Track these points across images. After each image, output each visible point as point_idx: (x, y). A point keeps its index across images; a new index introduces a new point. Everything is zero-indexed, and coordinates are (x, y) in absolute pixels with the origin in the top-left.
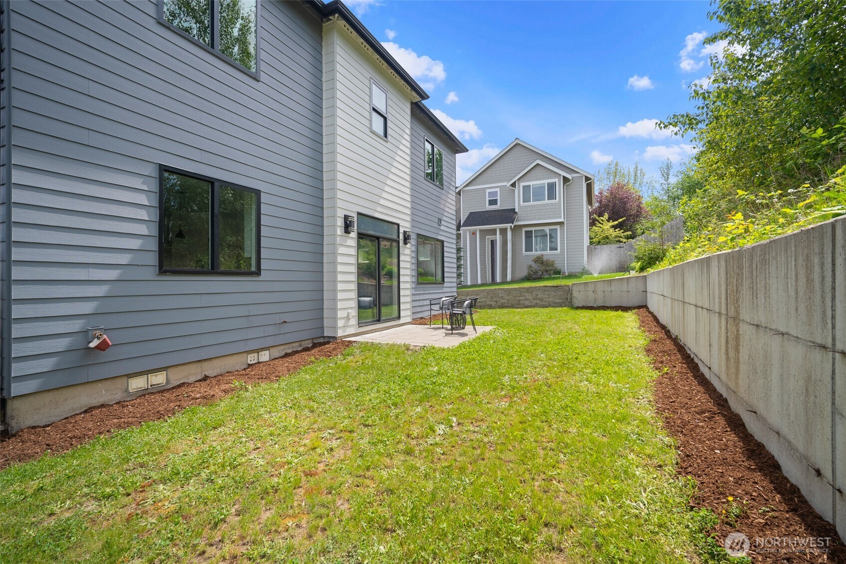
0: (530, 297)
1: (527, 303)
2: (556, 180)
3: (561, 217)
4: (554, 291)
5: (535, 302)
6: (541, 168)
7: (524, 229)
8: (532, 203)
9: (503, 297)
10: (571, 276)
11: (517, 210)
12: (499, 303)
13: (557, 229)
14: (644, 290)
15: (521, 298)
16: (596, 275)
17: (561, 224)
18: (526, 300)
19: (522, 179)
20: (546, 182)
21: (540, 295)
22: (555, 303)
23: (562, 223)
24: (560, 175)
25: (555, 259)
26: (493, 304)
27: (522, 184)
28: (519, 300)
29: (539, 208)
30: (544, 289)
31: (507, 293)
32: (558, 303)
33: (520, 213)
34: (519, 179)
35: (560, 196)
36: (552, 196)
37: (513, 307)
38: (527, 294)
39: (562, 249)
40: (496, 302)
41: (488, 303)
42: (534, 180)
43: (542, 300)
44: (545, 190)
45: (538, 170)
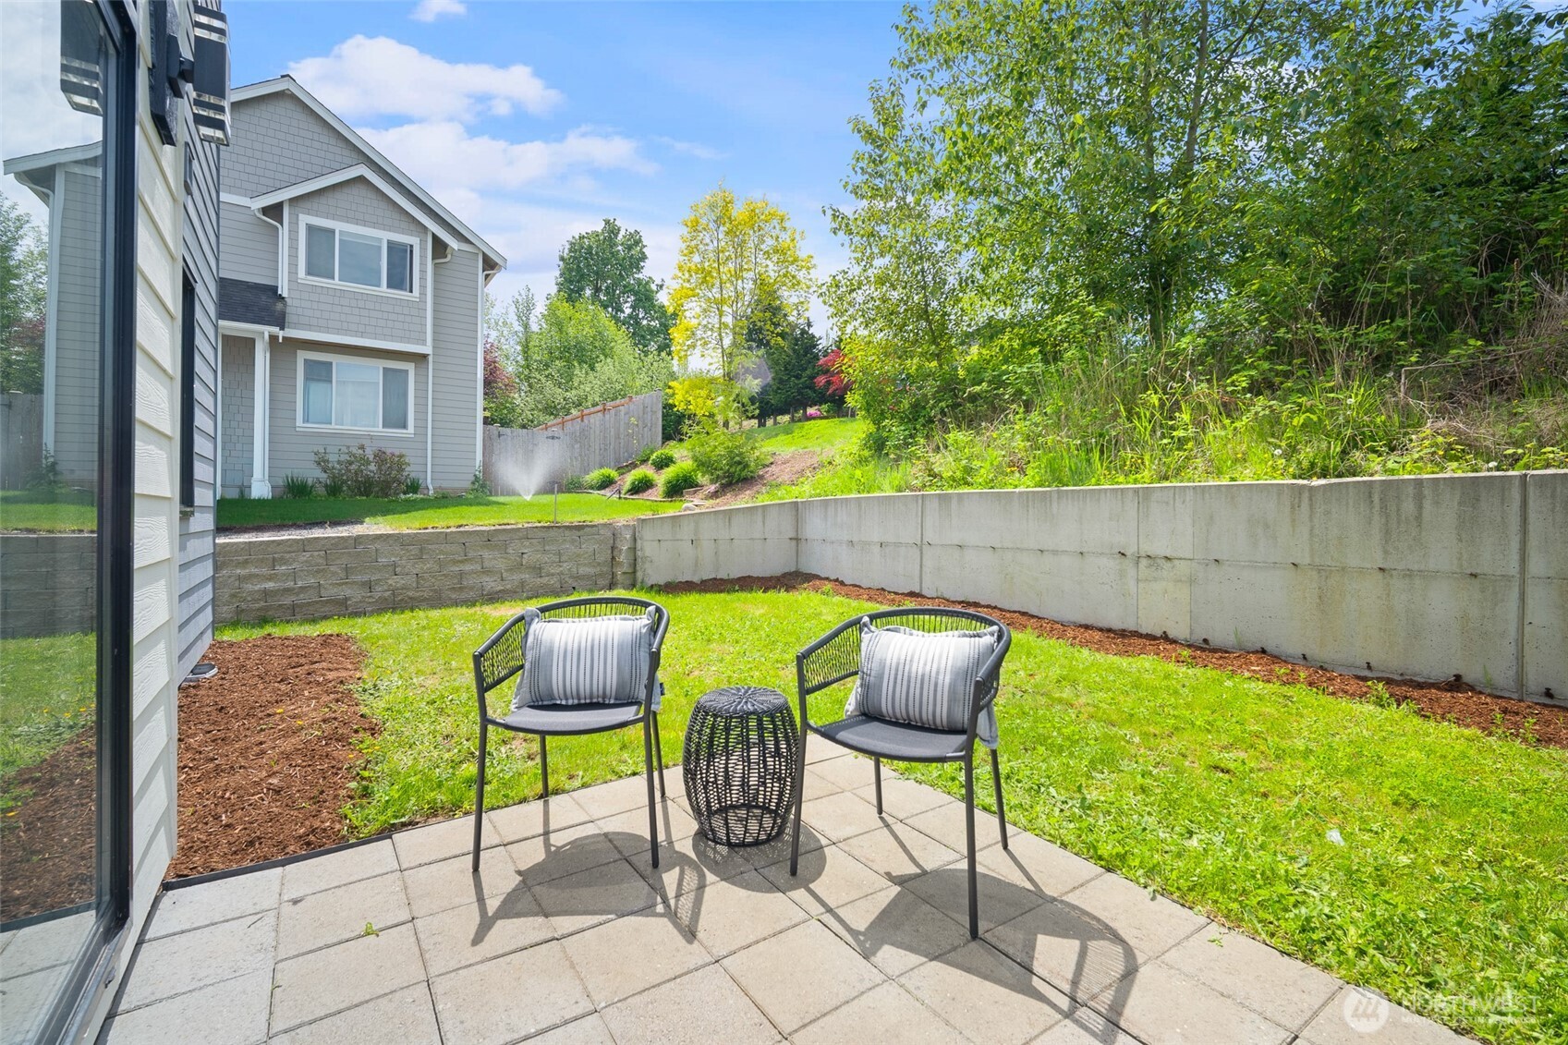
0: (501, 564)
1: (491, 584)
2: (414, 240)
3: (424, 342)
4: (573, 541)
5: (517, 577)
6: (371, 195)
7: (302, 356)
8: (336, 282)
9: (395, 565)
10: (445, 499)
11: (284, 290)
12: (379, 592)
13: (406, 372)
14: (793, 535)
15: (467, 567)
16: (528, 498)
17: (420, 359)
18: (486, 572)
19: (307, 205)
20: (386, 236)
21: (532, 556)
22: (578, 577)
23: (425, 356)
24: (425, 228)
25: (404, 452)
26: (355, 594)
27: (305, 219)
28: (461, 574)
29: (361, 304)
30: (541, 534)
31: (414, 550)
32: (588, 577)
33: (296, 303)
34: (294, 201)
35: (423, 287)
36: (400, 277)
37: (437, 601)
38: (486, 554)
39: (420, 427)
40: (369, 586)
41: (331, 592)
42: (347, 220)
43: (537, 570)
44: (380, 259)
45: (358, 192)
